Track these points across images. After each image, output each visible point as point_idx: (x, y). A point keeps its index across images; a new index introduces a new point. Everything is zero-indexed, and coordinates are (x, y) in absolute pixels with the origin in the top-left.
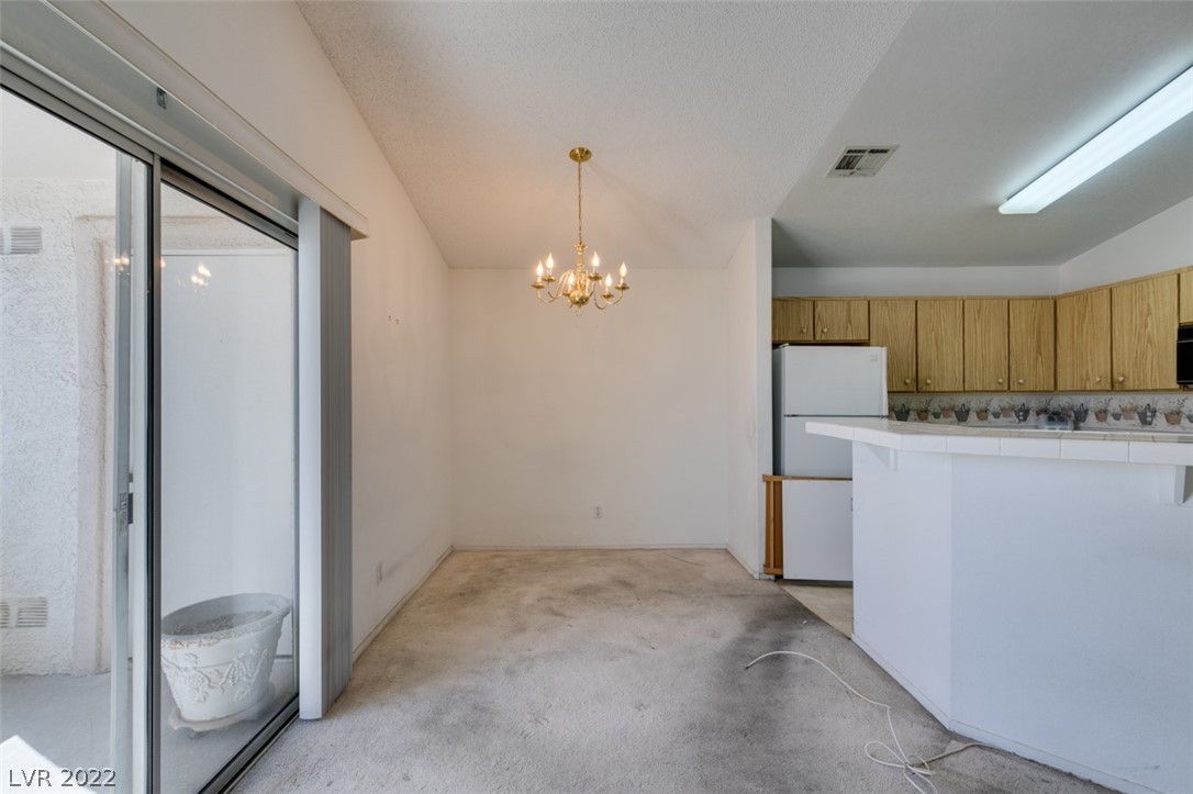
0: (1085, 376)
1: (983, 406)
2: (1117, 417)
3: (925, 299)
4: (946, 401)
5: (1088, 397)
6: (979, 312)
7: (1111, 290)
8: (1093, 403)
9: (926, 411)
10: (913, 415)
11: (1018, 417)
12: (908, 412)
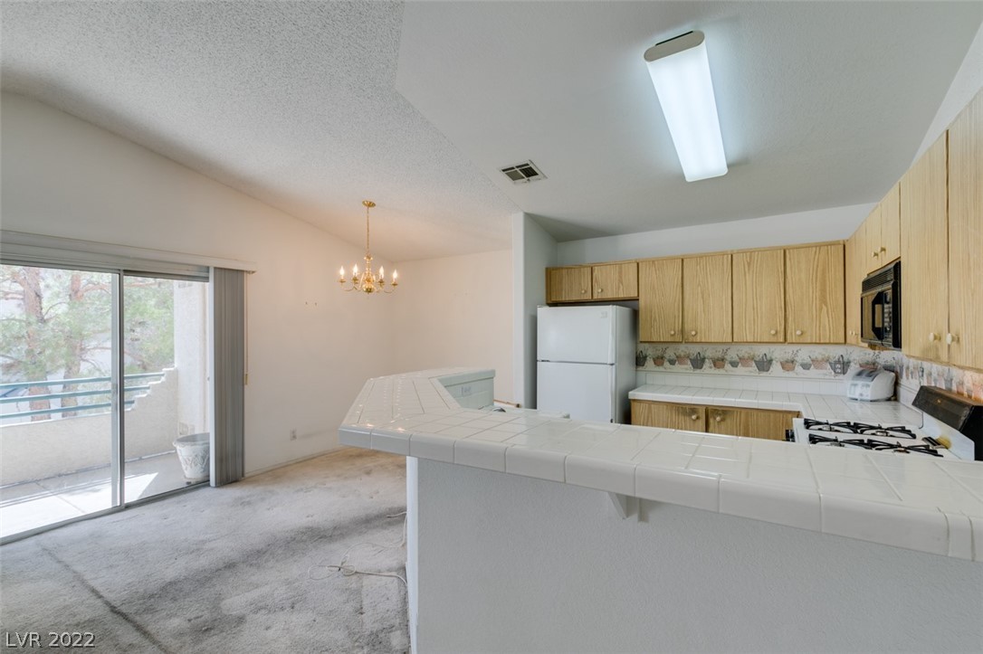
1: (789, 356)
3: (691, 257)
4: (744, 351)
6: (749, 264)
9: (723, 360)
10: (708, 364)
11: (834, 369)
12: (703, 360)
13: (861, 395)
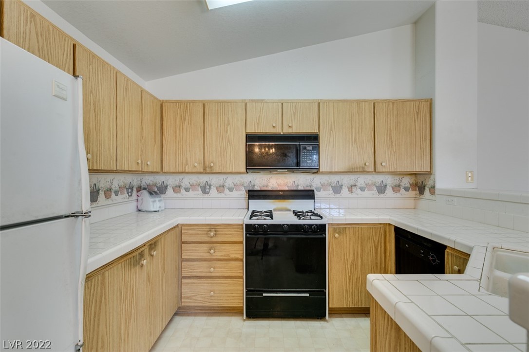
0: (184, 162)
1: (108, 185)
2: (187, 190)
5: (168, 177)
7: (204, 104)
8: (171, 181)
11: (128, 193)
13: (160, 207)
